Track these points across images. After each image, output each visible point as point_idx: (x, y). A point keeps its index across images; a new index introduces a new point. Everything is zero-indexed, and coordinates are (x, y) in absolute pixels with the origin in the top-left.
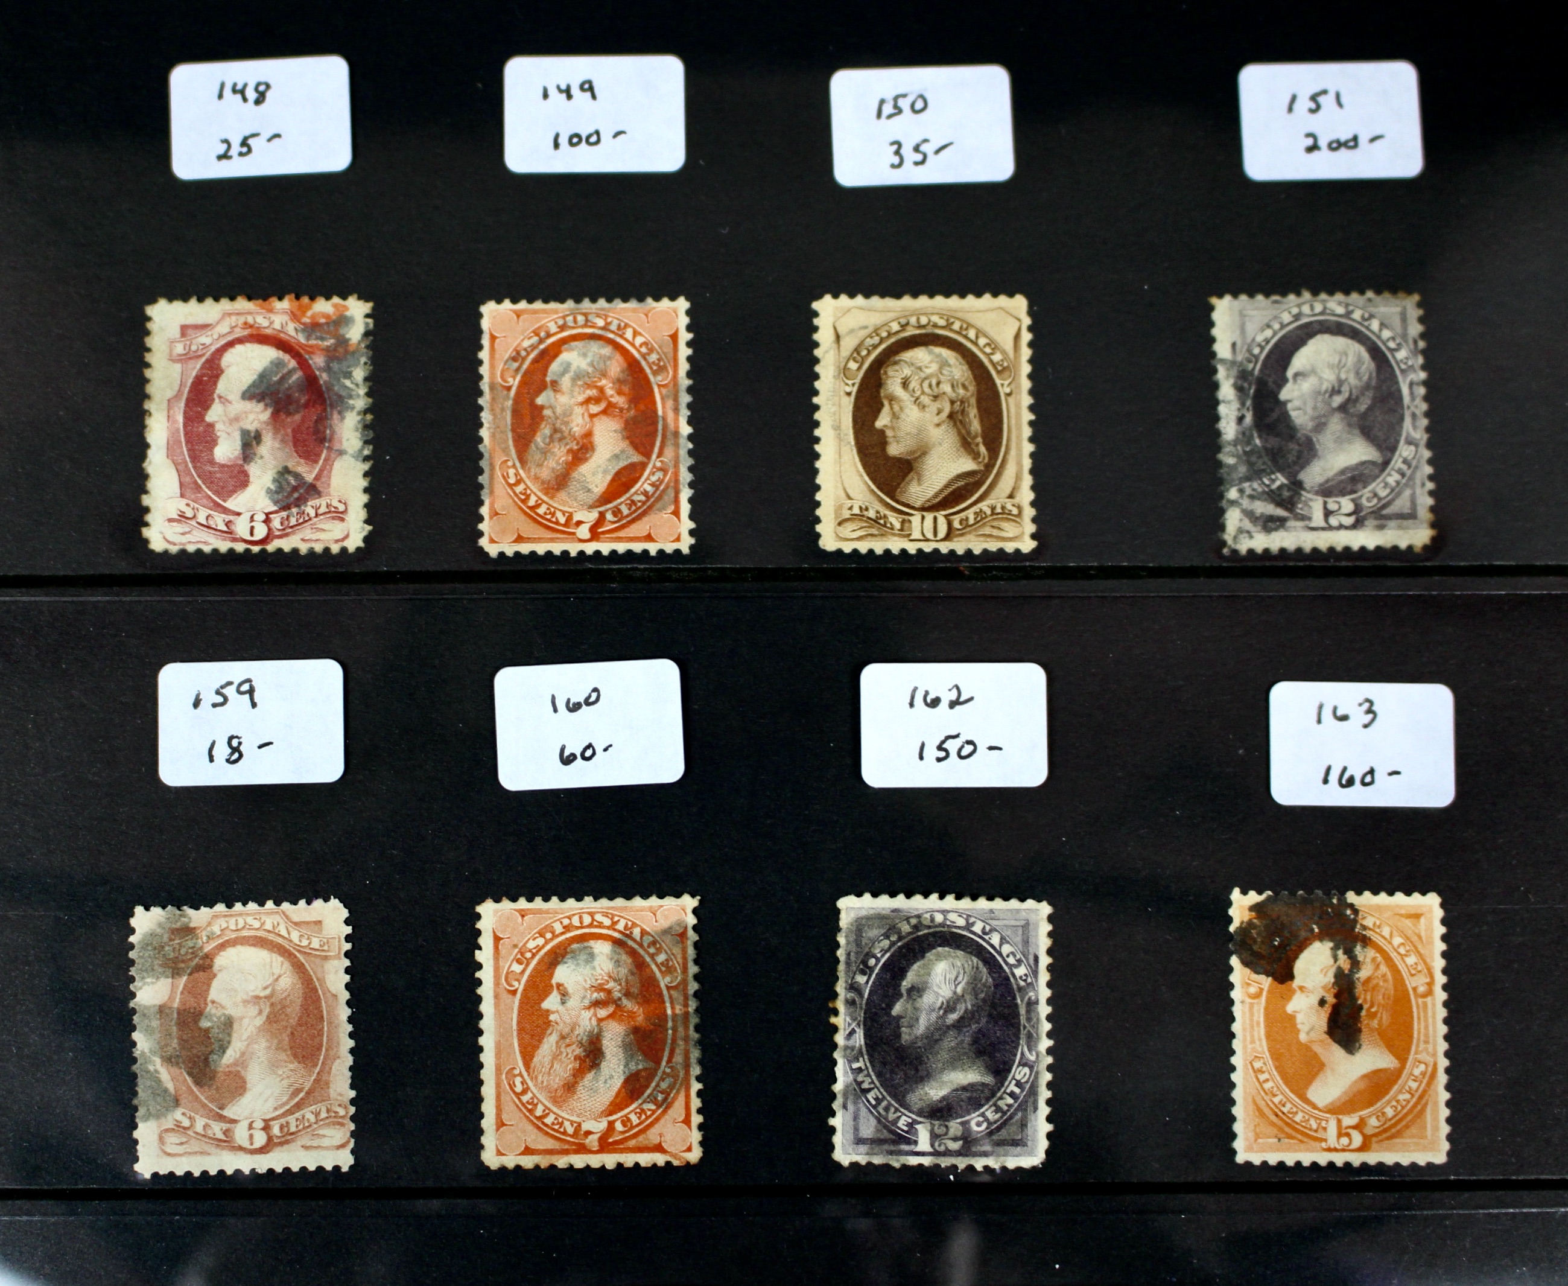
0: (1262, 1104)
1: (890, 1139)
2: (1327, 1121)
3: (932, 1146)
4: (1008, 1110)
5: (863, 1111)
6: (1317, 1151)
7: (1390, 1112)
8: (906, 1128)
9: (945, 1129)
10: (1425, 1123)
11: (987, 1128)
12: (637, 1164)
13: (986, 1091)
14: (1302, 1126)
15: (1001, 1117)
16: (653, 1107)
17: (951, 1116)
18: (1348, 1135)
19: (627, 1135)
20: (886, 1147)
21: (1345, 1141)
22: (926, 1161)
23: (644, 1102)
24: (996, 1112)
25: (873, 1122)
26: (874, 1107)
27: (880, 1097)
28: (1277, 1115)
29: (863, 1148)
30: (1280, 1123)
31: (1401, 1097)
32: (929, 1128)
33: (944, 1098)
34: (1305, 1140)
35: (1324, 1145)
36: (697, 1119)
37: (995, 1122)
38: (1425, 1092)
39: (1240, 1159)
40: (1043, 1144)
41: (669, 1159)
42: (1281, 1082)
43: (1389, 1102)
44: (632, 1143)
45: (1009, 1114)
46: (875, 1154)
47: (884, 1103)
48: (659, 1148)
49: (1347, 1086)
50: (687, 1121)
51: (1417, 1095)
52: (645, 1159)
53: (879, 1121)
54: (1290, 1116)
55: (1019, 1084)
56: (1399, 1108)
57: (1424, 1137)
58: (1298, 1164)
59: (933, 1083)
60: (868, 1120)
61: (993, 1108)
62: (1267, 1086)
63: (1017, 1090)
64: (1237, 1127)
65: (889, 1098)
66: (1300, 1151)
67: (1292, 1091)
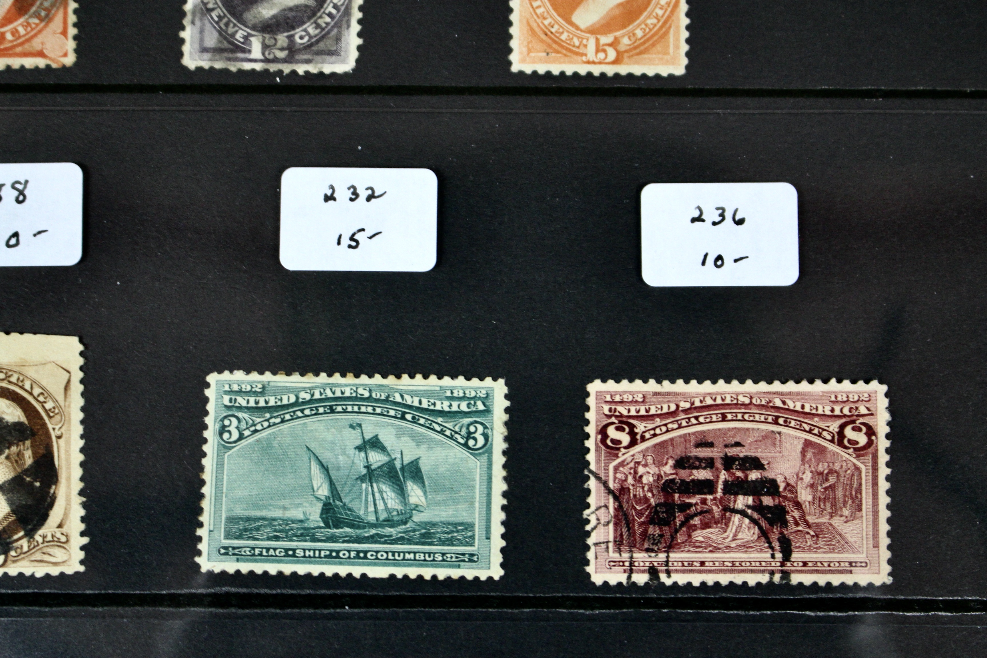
0: (534, 25)
1: (229, 49)
2: (588, 40)
3: (263, 54)
4: (326, 27)
5: (208, 27)
6: (578, 63)
7: (639, 33)
8: (242, 40)
9: (274, 41)
10: (668, 42)
11: (308, 41)
12: (23, 67)
13: (308, 11)
14: (567, 44)
15: (320, 33)
16: (36, 21)
17: (279, 30)
18: (604, 51)
19: (15, 43)
20: (226, 55)
21: (601, 55)
22: (258, 67)
23: (31, 17)
24: (316, 28)
25: (216, 35)
26: (217, 23)
27: (222, 14)
28: (546, 34)
29: (207, 56)
30: (549, 41)
31: (649, 22)
32: (261, 40)
33: (274, 17)
34: (569, 54)
35: (584, 58)
36: (73, 31)
37: (315, 36)
38: (669, 17)
39: (515, 69)
40: (354, 55)
41: (48, 62)
42: (550, 8)
43: (639, 25)
44: (19, 50)
45: (326, 30)
46: (217, 60)
47: (225, 20)
48: (41, 54)
49: (605, 12)
50: (64, 33)
51: (662, 21)
52: (29, 63)
53: (220, 34)
54: (558, 35)
55: (335, 7)
56: (647, 30)
57: (666, 53)
58: (562, 73)
59: (266, 5)
60: (212, 33)
61: (314, 25)
62: (539, 11)
63: (334, 11)
64: (513, 44)
65: (229, 16)
66: (564, 62)
67: (559, 15)
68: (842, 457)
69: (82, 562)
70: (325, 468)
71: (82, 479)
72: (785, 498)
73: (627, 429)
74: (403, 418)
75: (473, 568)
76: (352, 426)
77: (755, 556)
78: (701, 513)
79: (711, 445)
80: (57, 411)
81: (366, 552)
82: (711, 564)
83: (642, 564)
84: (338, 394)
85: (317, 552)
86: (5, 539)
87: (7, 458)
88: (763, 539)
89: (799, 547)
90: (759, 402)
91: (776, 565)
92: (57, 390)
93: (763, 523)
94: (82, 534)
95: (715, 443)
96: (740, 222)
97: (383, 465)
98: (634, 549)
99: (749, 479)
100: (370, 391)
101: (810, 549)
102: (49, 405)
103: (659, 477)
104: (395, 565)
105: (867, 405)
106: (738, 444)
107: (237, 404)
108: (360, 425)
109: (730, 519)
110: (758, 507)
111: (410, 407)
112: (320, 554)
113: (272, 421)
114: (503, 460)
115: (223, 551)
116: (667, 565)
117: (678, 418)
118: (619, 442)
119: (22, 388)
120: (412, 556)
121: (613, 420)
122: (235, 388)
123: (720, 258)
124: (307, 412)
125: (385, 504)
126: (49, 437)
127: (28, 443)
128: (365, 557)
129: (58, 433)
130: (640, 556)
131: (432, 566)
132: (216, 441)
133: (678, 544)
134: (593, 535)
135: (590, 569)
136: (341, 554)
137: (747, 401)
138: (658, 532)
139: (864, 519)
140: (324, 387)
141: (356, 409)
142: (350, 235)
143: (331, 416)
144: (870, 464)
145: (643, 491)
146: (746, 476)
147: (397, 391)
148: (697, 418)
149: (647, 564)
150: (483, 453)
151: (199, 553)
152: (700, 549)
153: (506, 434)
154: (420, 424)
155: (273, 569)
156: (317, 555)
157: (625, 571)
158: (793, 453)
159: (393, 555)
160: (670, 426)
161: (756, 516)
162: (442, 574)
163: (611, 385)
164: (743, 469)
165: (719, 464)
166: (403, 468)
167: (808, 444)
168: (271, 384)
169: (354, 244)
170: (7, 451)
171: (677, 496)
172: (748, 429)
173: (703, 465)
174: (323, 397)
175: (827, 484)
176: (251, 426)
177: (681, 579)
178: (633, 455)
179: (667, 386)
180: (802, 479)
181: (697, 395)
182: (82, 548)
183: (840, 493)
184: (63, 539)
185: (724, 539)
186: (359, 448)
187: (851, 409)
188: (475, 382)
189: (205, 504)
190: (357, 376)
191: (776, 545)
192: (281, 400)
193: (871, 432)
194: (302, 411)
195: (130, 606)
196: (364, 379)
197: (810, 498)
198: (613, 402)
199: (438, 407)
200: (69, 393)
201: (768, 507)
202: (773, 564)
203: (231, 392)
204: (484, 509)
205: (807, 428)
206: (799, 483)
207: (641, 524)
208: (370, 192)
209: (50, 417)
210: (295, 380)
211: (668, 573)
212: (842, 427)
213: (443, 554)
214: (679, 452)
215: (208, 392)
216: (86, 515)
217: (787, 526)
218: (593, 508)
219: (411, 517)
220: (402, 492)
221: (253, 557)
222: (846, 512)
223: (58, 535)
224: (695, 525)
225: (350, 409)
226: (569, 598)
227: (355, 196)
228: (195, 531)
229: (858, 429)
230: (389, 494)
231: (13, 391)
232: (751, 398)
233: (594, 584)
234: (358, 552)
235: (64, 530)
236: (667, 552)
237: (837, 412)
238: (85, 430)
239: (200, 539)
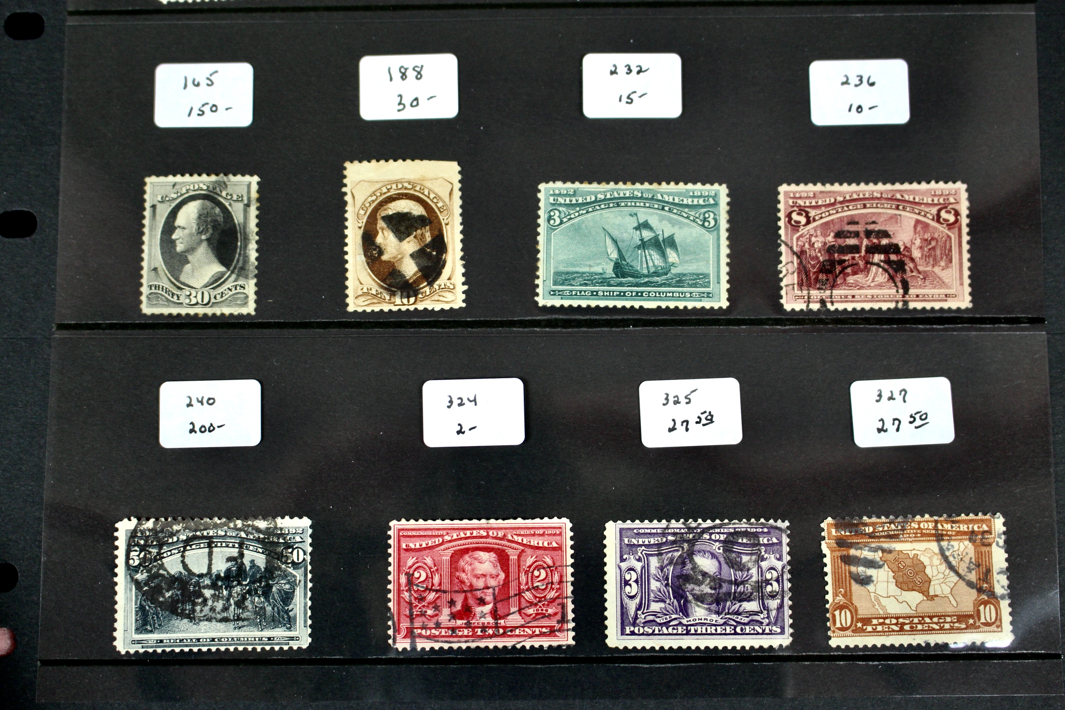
68: (939, 229)
69: (464, 301)
70: (615, 241)
71: (462, 250)
72: (904, 255)
73: (804, 214)
74: (663, 209)
75: (710, 301)
76: (631, 215)
77: (886, 291)
78: (852, 265)
79: (857, 223)
80: (445, 208)
81: (642, 293)
82: (859, 297)
83: (815, 297)
84: (622, 195)
85: (611, 293)
86: (415, 287)
87: (415, 237)
88: (891, 281)
89: (913, 286)
90: (886, 196)
91: (899, 297)
92: (444, 194)
93: (891, 271)
94: (464, 284)
95: (860, 222)
96: (872, 84)
97: (651, 239)
98: (810, 289)
99: (882, 244)
100: (642, 193)
101: (920, 287)
102: (440, 205)
103: (825, 243)
104: (661, 300)
105: (955, 197)
106: (874, 222)
107: (558, 202)
108: (636, 214)
109: (870, 269)
110: (888, 261)
111: (667, 203)
112: (613, 294)
113: (581, 212)
114: (726, 234)
115: (552, 293)
116: (831, 298)
117: (836, 207)
118: (799, 222)
119: (423, 194)
120: (671, 294)
121: (795, 208)
122: (557, 192)
123: (860, 107)
124: (603, 206)
125: (653, 263)
126: (440, 224)
127: (428, 228)
128: (642, 296)
129: (447, 222)
130: (815, 293)
131: (684, 300)
132: (546, 225)
133: (838, 285)
134: (784, 280)
135: (783, 301)
136: (626, 294)
137: (879, 196)
138: (825, 278)
139: (954, 267)
140: (612, 191)
141: (633, 204)
142: (627, 95)
143: (618, 209)
144: (957, 233)
145: (815, 252)
146: (880, 242)
147: (659, 192)
148: (848, 207)
149: (819, 297)
150: (714, 230)
151: (537, 295)
152: (852, 288)
153: (728, 218)
154: (674, 213)
155: (584, 304)
156: (611, 294)
157: (805, 302)
158: (909, 227)
159: (659, 294)
160: (831, 212)
161: (886, 266)
162: (690, 305)
163: (793, 187)
164: (878, 237)
165: (862, 235)
166: (664, 241)
167: (918, 222)
168: (580, 189)
169: (629, 101)
170: (415, 233)
171: (836, 255)
172: (880, 213)
173: (853, 236)
174: (612, 197)
175: (930, 247)
176: (568, 216)
177: (840, 306)
178: (808, 230)
179: (828, 187)
180: (914, 243)
181: (848, 192)
182: (464, 292)
183: (938, 252)
184: (452, 287)
185: (867, 281)
186: (637, 228)
187: (944, 200)
188: (708, 186)
189: (540, 264)
190: (633, 183)
191: (899, 285)
192: (586, 199)
193: (957, 214)
194: (600, 206)
195: (495, 327)
196: (638, 185)
197: (919, 255)
198: (794, 198)
199: (685, 202)
200: (452, 197)
201: (893, 261)
202: (898, 296)
203: (554, 195)
204: (716, 265)
205: (917, 212)
206: (913, 246)
207: (814, 273)
208: (639, 68)
209: (441, 212)
210: (594, 187)
211: (832, 303)
212: (939, 211)
213: (691, 293)
214: (837, 228)
215: (539, 195)
216: (465, 272)
217: (905, 273)
218: (784, 263)
219: (669, 270)
220: (664, 255)
221: (571, 296)
222: (943, 264)
223: (448, 284)
224: (848, 273)
225: (629, 204)
226: (770, 319)
227: (630, 71)
228: (534, 281)
229: (948, 212)
230: (655, 256)
231: (418, 196)
232: (882, 194)
233: (785, 310)
234: (637, 293)
235: (452, 281)
236: (831, 289)
237: (936, 202)
238: (462, 219)
239: (537, 286)
